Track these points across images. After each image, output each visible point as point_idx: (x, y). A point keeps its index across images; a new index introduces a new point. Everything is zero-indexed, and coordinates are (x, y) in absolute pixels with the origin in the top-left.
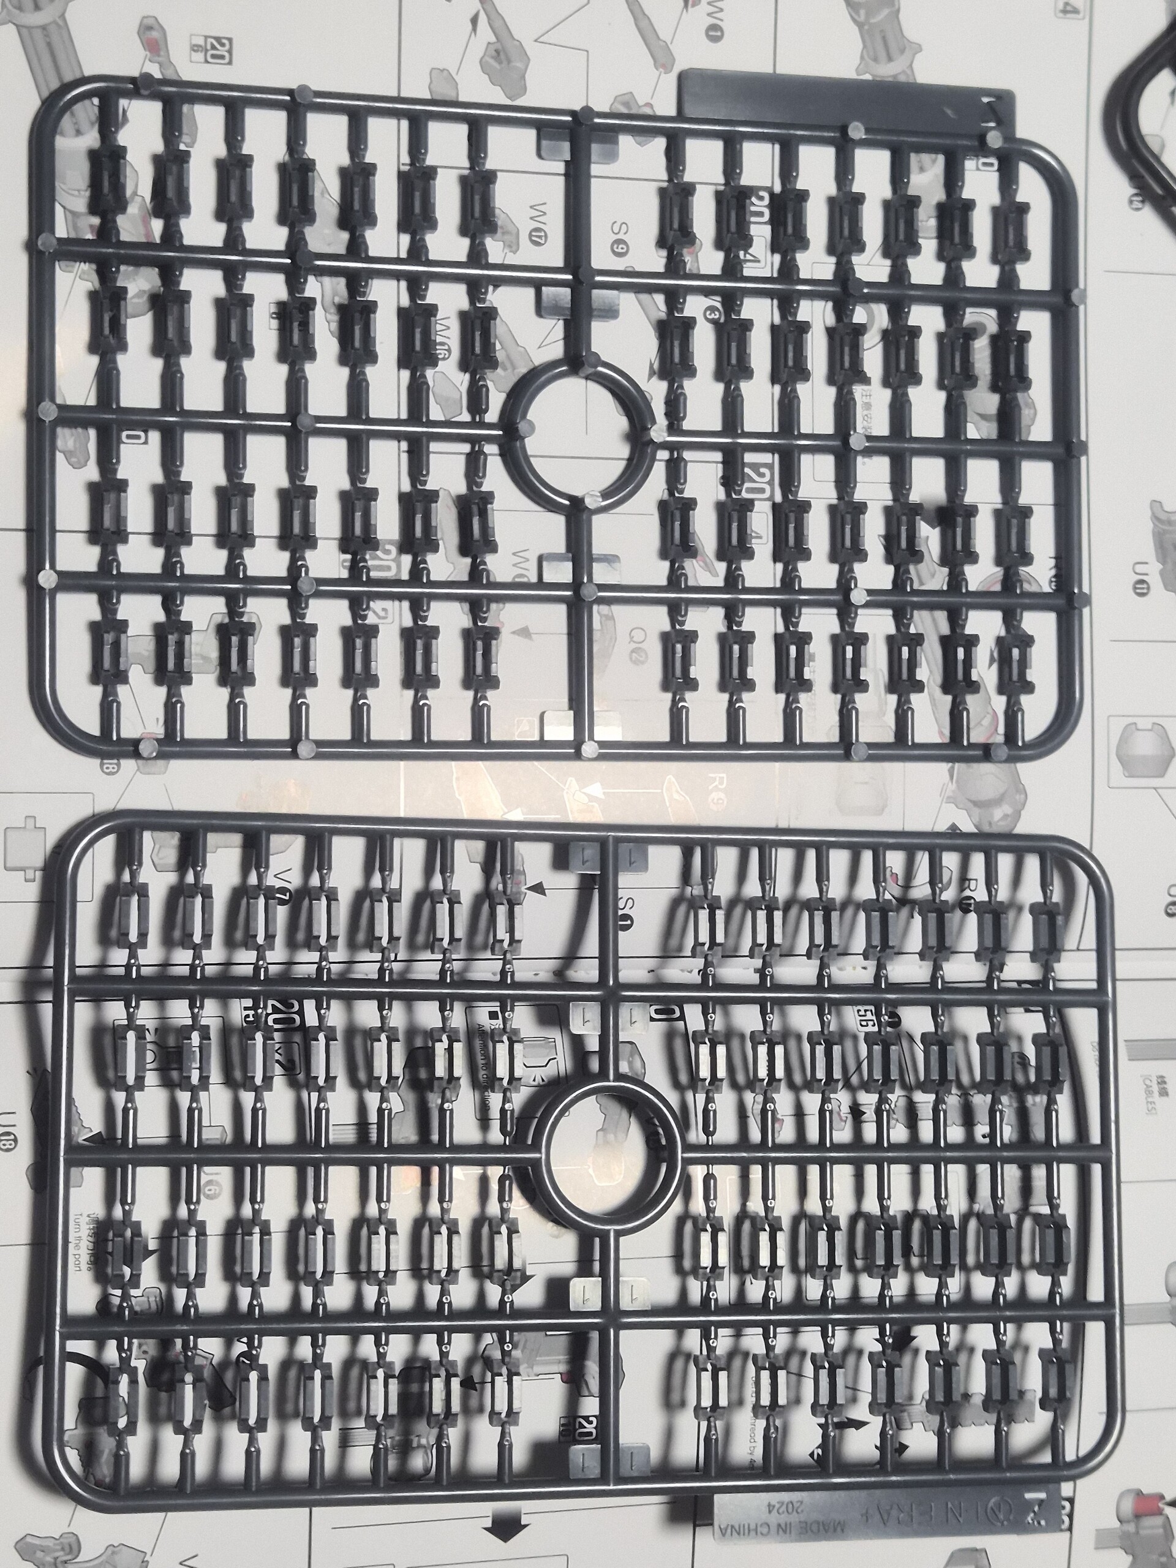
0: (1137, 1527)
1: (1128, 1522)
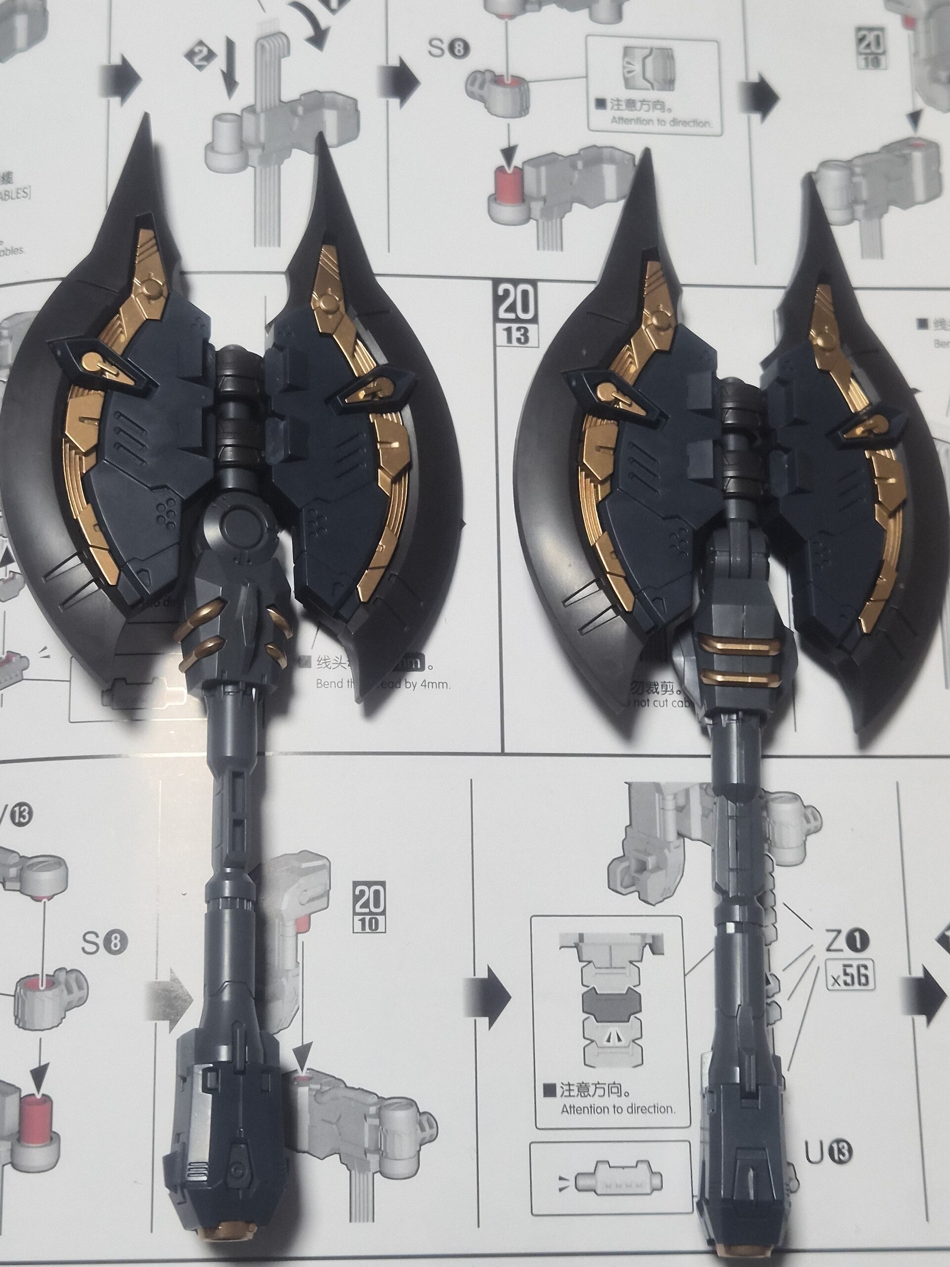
0: (536, 199)
1: (529, 210)
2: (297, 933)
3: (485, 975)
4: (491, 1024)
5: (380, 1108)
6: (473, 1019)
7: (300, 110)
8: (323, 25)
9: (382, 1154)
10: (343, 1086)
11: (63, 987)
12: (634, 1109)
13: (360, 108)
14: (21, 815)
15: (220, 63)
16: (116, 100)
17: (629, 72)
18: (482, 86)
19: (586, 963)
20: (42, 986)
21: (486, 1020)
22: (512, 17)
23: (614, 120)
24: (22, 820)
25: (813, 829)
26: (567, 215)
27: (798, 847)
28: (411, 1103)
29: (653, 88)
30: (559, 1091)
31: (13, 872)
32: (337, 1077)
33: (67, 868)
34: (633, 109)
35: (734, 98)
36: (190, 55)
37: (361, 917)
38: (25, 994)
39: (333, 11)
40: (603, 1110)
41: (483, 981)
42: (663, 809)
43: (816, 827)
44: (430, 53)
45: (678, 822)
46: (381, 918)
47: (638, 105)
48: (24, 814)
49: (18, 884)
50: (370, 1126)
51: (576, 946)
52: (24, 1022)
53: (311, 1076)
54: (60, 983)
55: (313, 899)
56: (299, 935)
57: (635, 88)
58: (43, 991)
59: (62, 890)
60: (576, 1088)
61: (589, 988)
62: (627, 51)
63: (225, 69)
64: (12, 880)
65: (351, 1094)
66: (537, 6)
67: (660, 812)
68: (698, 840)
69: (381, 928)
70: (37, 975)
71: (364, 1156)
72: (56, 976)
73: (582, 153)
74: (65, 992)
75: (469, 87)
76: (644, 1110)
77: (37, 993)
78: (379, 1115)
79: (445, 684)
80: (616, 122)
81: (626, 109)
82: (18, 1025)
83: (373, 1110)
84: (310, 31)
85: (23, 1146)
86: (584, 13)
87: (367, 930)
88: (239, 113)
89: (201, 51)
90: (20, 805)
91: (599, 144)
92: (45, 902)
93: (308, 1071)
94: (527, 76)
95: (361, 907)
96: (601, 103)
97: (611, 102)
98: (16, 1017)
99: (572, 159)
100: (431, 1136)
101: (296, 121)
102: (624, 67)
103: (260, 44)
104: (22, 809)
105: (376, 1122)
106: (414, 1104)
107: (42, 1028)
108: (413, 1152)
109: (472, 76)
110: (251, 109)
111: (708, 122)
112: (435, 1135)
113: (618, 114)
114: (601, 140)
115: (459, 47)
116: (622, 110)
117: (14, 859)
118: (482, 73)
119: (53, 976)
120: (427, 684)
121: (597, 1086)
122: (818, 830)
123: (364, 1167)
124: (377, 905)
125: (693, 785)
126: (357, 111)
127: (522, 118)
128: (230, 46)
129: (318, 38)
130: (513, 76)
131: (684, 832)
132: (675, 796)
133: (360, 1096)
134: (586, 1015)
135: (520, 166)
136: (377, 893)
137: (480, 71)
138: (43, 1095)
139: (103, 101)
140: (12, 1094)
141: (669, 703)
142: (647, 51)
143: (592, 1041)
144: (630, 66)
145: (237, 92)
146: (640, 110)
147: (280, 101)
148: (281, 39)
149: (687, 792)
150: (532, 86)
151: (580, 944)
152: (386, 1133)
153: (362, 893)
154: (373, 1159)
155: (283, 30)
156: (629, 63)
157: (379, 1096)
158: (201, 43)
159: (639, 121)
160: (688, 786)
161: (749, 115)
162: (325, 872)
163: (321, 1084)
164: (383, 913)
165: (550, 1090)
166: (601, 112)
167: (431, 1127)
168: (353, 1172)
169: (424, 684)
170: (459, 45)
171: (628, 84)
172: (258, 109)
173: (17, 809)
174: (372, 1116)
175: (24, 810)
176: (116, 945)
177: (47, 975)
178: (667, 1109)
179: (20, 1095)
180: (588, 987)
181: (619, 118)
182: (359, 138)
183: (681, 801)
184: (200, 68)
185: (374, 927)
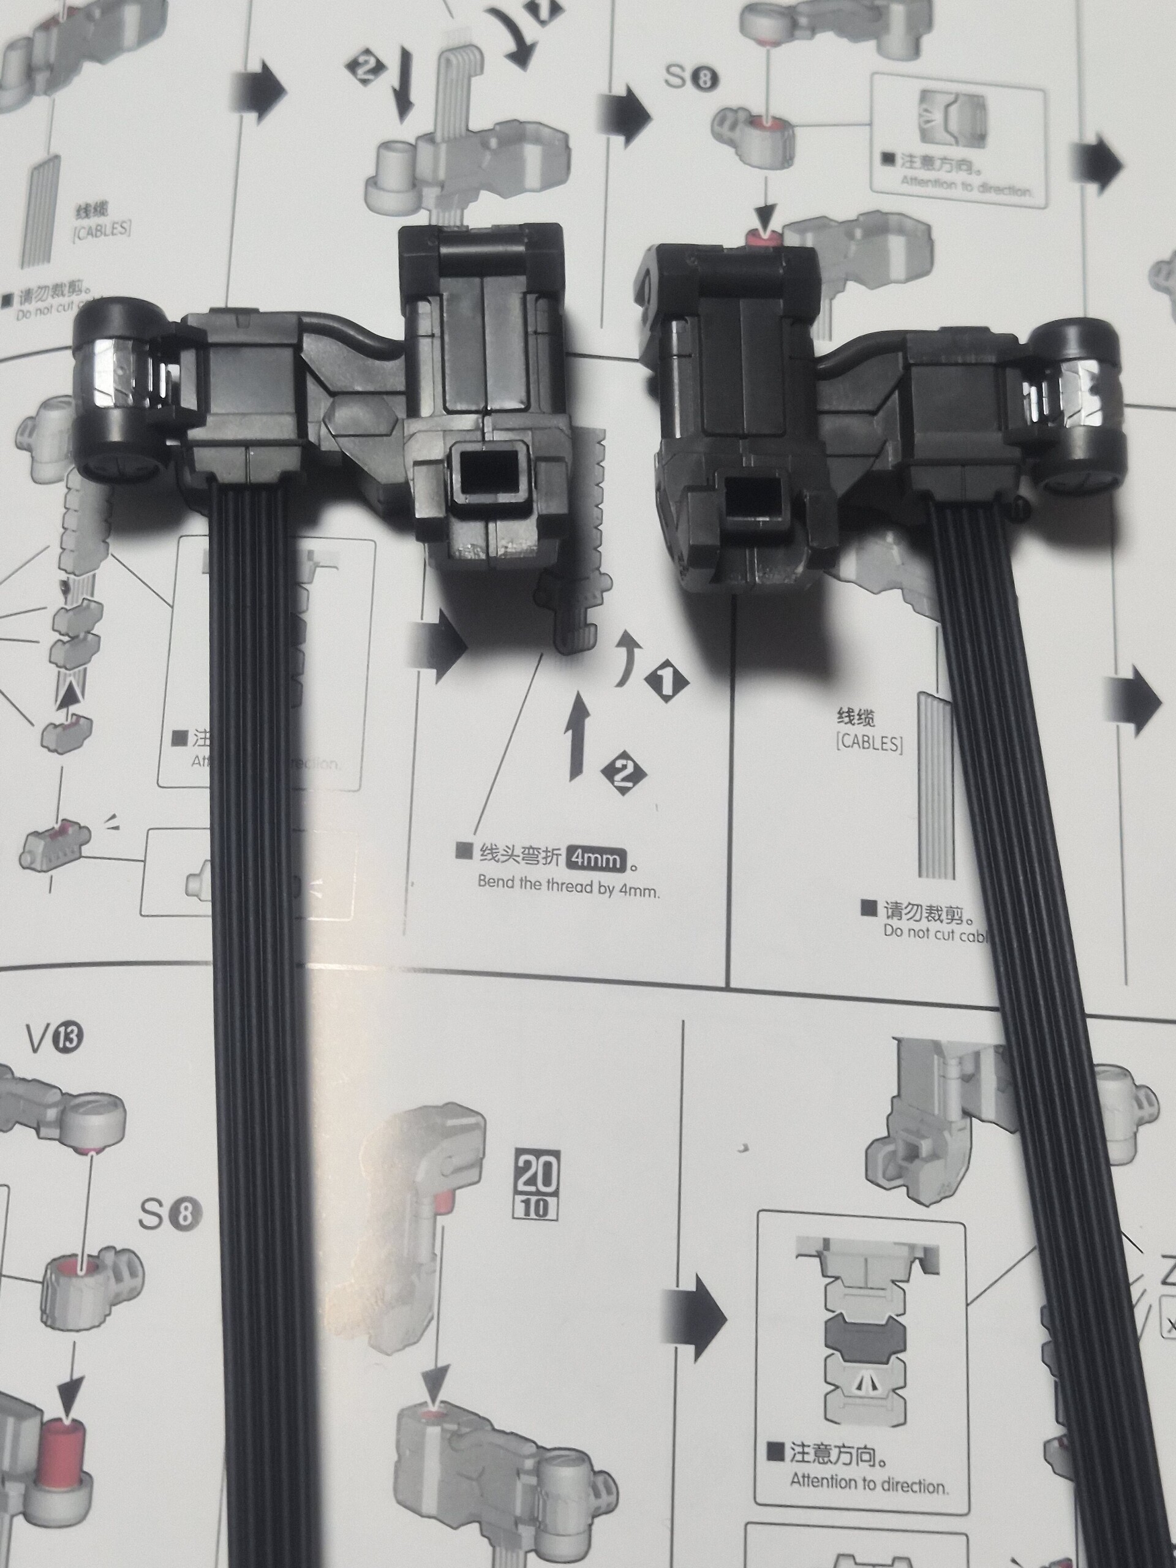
2: (436, 1214)
3: (692, 1287)
4: (698, 1354)
5: (539, 1463)
6: (672, 1347)
7: (493, 143)
8: (529, 39)
9: (539, 1527)
10: (489, 1428)
11: (111, 1274)
12: (891, 1485)
13: (571, 145)
14: (67, 1038)
15: (391, 77)
16: (251, 117)
17: (928, 122)
18: (733, 127)
19: (833, 1279)
20: (81, 1270)
21: (691, 1348)
22: (776, 44)
23: (905, 180)
24: (68, 1044)
25: (1147, 1118)
26: (839, 296)
27: (1126, 1140)
28: (582, 1458)
29: (957, 143)
30: (788, 1453)
31: (52, 1114)
32: (481, 1415)
33: (125, 1111)
34: (931, 167)
35: (1064, 163)
36: (353, 66)
37: (524, 1197)
38: (57, 1280)
39: (543, 23)
40: (849, 1483)
41: (688, 1294)
42: (944, 1077)
43: (1151, 1115)
44: (667, 82)
45: (964, 1096)
46: (552, 1201)
47: (938, 163)
48: (71, 1036)
49: (58, 1131)
50: (524, 1485)
51: (819, 1255)
52: (54, 1320)
53: (445, 1412)
54: (105, 1267)
55: (459, 1170)
56: (439, 1217)
57: (933, 142)
58: (82, 1277)
59: (116, 1140)
60: (811, 1451)
61: (836, 1314)
62: (925, 95)
63: (397, 86)
64: (49, 1125)
65: (500, 1440)
66: (808, 33)
67: (939, 1080)
68: (991, 1122)
69: (552, 1214)
70: (75, 1255)
71: (514, 1527)
72: (101, 1257)
73: (861, 219)
74: (113, 1280)
75: (717, 128)
76: (906, 1487)
77: (74, 1280)
78: (537, 1472)
79: (652, 892)
80: (908, 183)
81: (920, 168)
82: (45, 1323)
83: (529, 1464)
84: (511, 46)
85: (41, 1490)
86: (871, 44)
87: (533, 1215)
88: (413, 142)
89: (366, 62)
90: (67, 1024)
91: (886, 208)
92: (92, 1157)
93: (442, 1405)
94: (793, 119)
95: (526, 1183)
96: (888, 158)
97: (903, 159)
98: (43, 1312)
99: (848, 226)
100: (609, 1505)
101: (488, 157)
102: (920, 116)
103: (445, 57)
104: (69, 1030)
105: (533, 1480)
106: (586, 1459)
107: (77, 1328)
108: (583, 1527)
109: (721, 113)
110: (429, 138)
111: (1028, 190)
112: (615, 1502)
113: (911, 173)
114: (887, 205)
115: (705, 78)
116: (915, 168)
117: (53, 1097)
118: (735, 111)
119: (98, 1257)
120: (628, 890)
121: (842, 1450)
122: (1153, 1119)
123: (513, 1542)
124: (547, 1182)
125: (986, 1047)
126: (568, 148)
127: (785, 170)
128: (406, 57)
129: (522, 54)
130: (775, 118)
131: (971, 1108)
132: (961, 1062)
133: (513, 1443)
134: (830, 1351)
135: (779, 230)
136: (548, 1166)
137: (731, 109)
138: (74, 1421)
139: (236, 116)
140: (29, 1416)
141: (957, 936)
142: (951, 98)
143: (837, 1387)
144: (928, 114)
145: (412, 115)
146: (939, 170)
147: (468, 130)
148: (473, 52)
149: (977, 1055)
150: (798, 131)
151: (825, 1253)
152: (545, 1497)
153: (528, 1164)
154: (527, 1533)
155: (476, 42)
156: (926, 110)
157: (540, 1444)
158: (367, 52)
159: (937, 183)
160: (976, 1049)
161: (1083, 184)
162: (478, 1133)
163: (459, 1424)
164: (556, 1194)
165: (776, 1452)
166: (888, 169)
167: (609, 1492)
168: (498, 1549)
169: (624, 890)
170: (705, 75)
171: (926, 136)
172: (438, 137)
173: (62, 1029)
174: (528, 1473)
175: (72, 1031)
176: (185, 1218)
177: (89, 1256)
178: (937, 1488)
179: (42, 1419)
180: (833, 1312)
181: (911, 179)
182: (569, 182)
183: (969, 1068)
184: (365, 82)
185: (542, 1213)
